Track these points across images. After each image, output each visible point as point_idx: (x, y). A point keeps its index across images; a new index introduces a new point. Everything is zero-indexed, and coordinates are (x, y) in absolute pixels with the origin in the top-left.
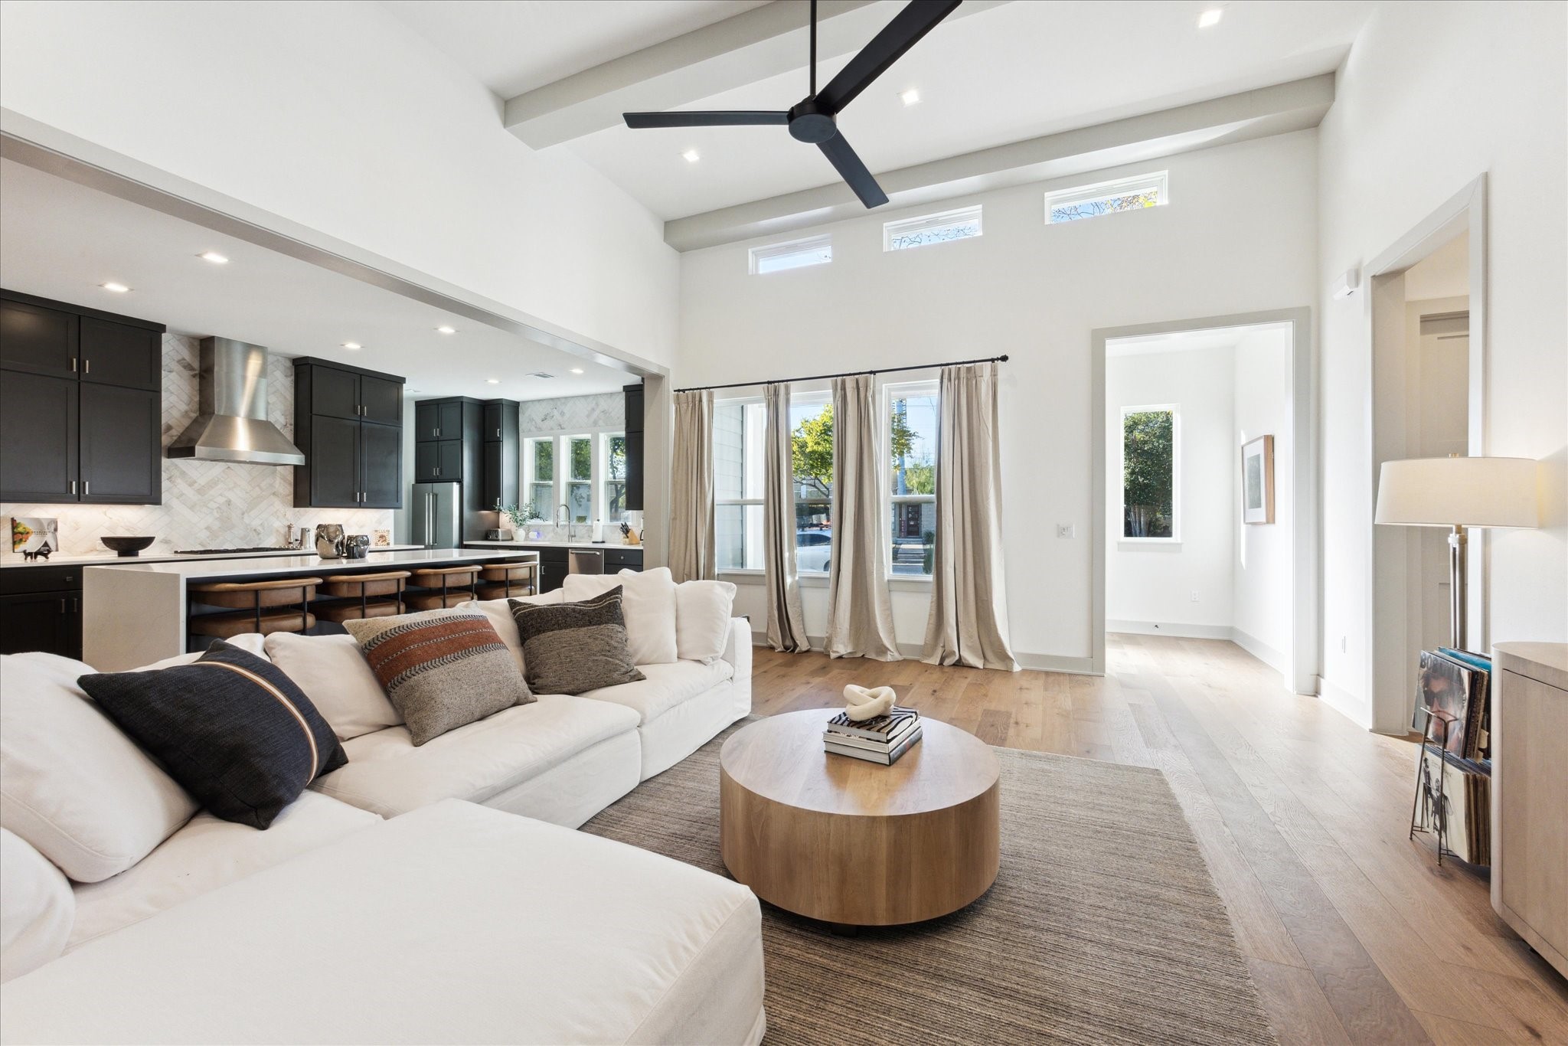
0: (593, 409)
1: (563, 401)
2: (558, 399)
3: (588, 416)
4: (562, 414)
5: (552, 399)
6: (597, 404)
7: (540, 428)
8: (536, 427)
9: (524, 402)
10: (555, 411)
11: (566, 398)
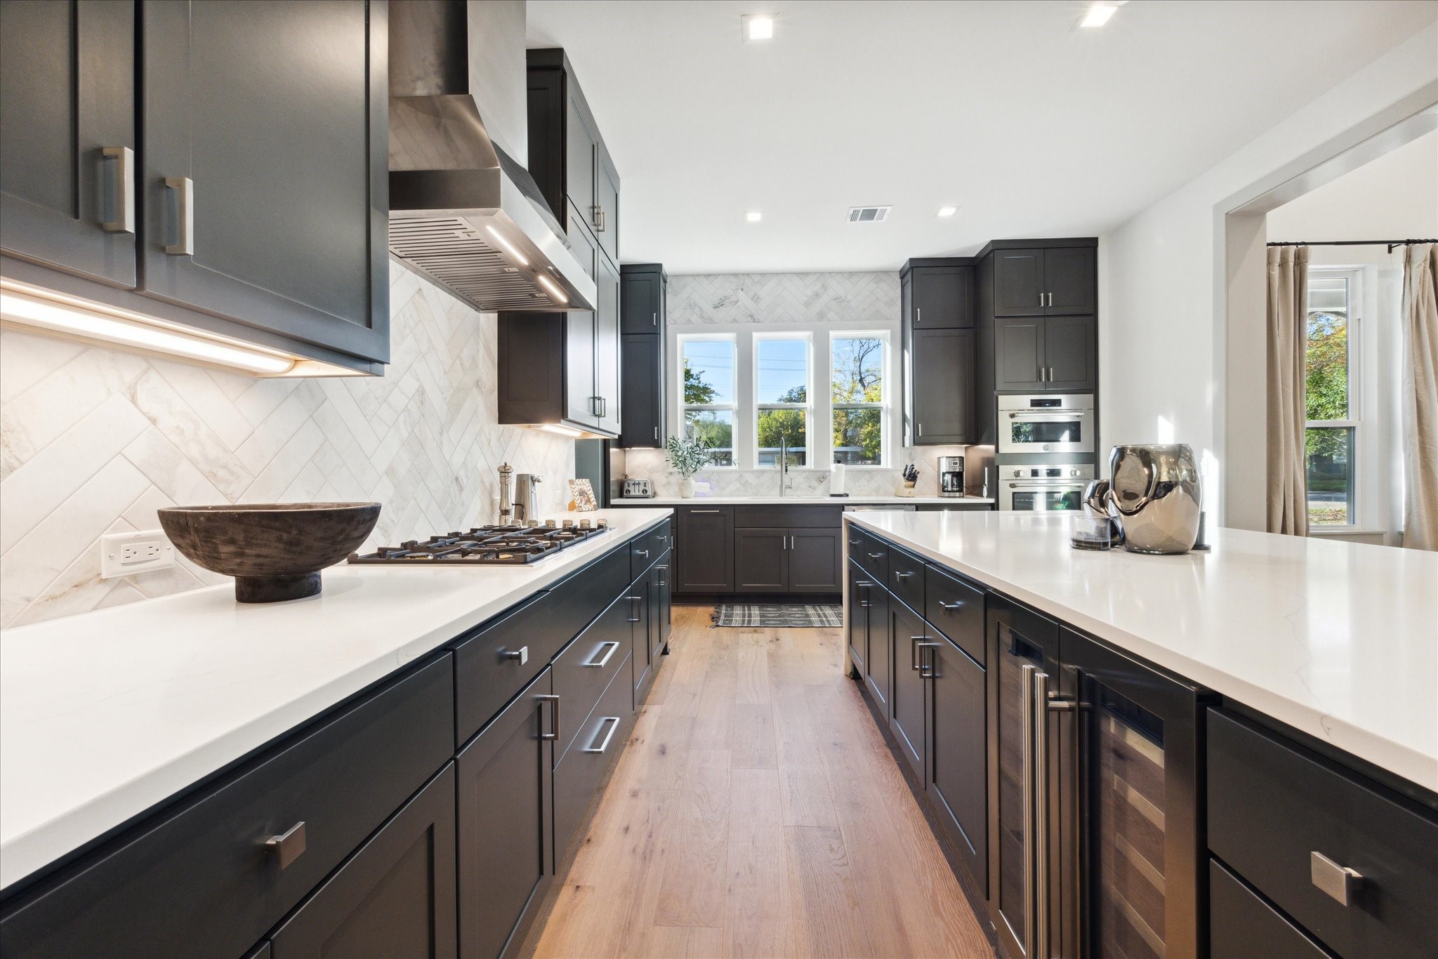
0: (817, 295)
1: (757, 278)
2: (748, 275)
3: (808, 304)
4: (756, 298)
5: (735, 275)
6: (824, 288)
7: (711, 319)
8: (702, 317)
9: (676, 276)
10: (741, 294)
11: (763, 274)
